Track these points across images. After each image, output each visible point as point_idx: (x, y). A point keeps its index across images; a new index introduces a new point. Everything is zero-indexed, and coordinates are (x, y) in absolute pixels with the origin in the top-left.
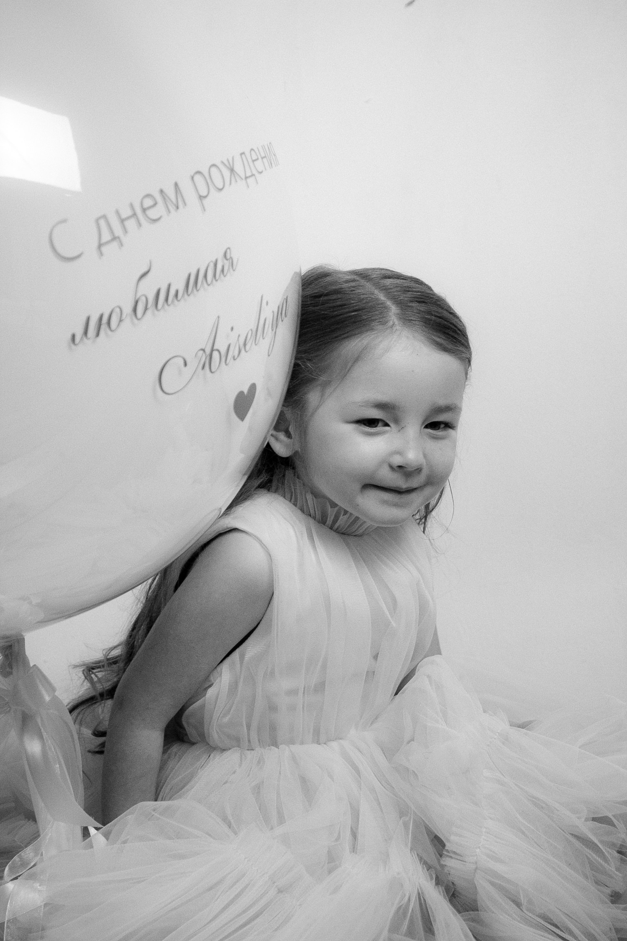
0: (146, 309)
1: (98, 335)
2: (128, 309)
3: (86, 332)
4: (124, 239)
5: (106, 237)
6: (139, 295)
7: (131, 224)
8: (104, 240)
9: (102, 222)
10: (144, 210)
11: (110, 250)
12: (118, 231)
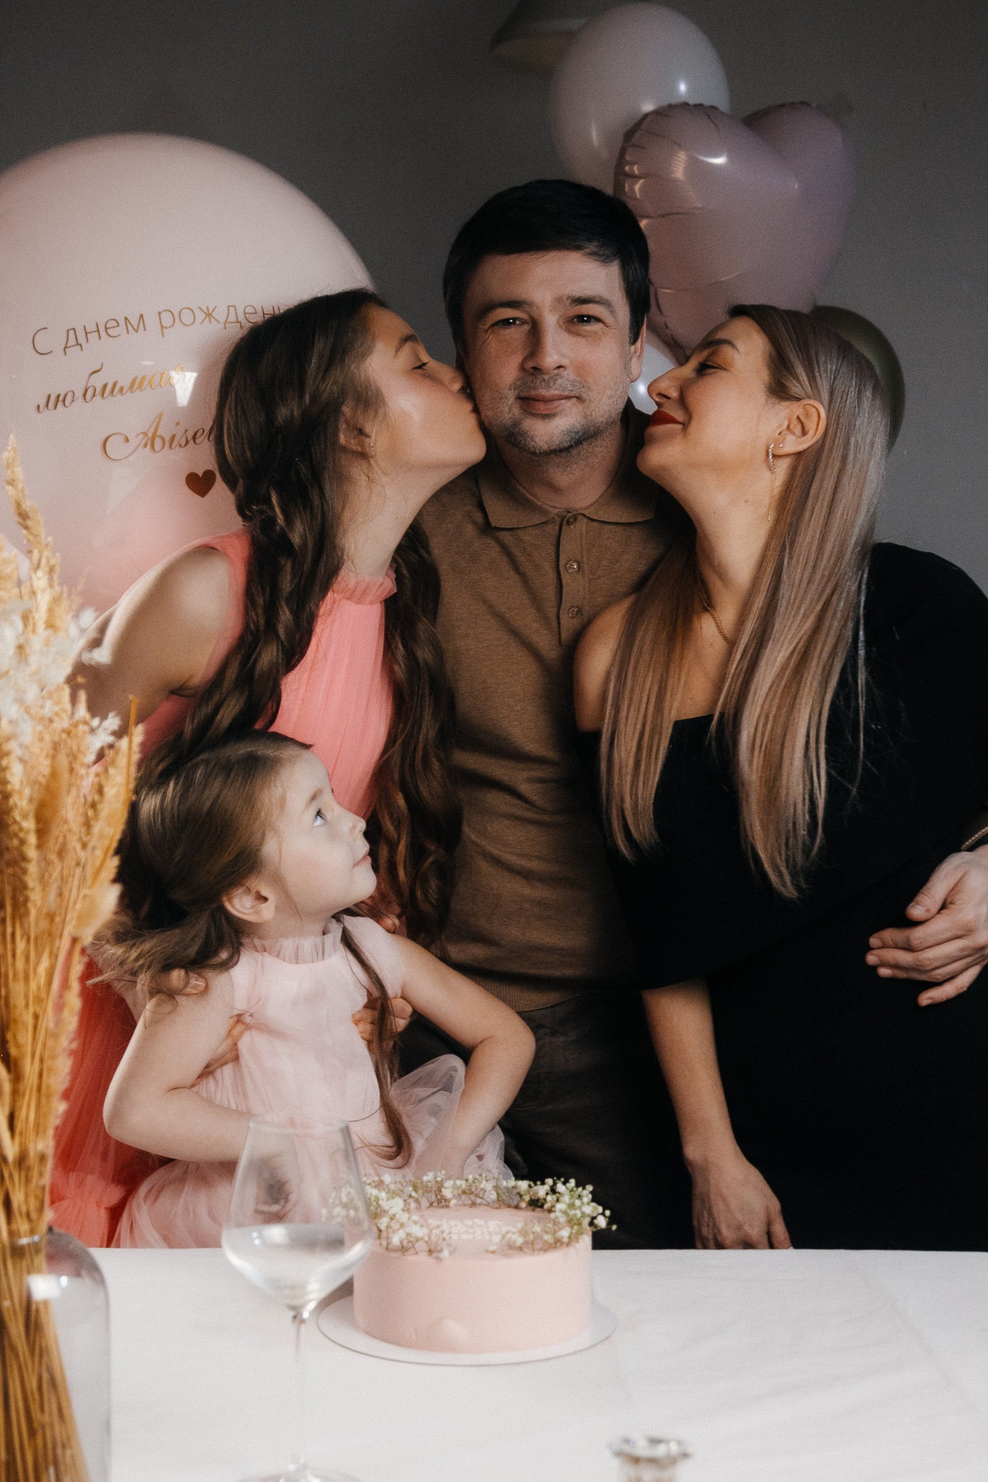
0: (94, 395)
1: (55, 408)
2: (79, 393)
3: (47, 405)
4: (84, 346)
5: (72, 341)
6: (89, 385)
7: (93, 337)
8: (69, 345)
9: (71, 333)
10: (106, 329)
11: (73, 351)
12: (82, 339)
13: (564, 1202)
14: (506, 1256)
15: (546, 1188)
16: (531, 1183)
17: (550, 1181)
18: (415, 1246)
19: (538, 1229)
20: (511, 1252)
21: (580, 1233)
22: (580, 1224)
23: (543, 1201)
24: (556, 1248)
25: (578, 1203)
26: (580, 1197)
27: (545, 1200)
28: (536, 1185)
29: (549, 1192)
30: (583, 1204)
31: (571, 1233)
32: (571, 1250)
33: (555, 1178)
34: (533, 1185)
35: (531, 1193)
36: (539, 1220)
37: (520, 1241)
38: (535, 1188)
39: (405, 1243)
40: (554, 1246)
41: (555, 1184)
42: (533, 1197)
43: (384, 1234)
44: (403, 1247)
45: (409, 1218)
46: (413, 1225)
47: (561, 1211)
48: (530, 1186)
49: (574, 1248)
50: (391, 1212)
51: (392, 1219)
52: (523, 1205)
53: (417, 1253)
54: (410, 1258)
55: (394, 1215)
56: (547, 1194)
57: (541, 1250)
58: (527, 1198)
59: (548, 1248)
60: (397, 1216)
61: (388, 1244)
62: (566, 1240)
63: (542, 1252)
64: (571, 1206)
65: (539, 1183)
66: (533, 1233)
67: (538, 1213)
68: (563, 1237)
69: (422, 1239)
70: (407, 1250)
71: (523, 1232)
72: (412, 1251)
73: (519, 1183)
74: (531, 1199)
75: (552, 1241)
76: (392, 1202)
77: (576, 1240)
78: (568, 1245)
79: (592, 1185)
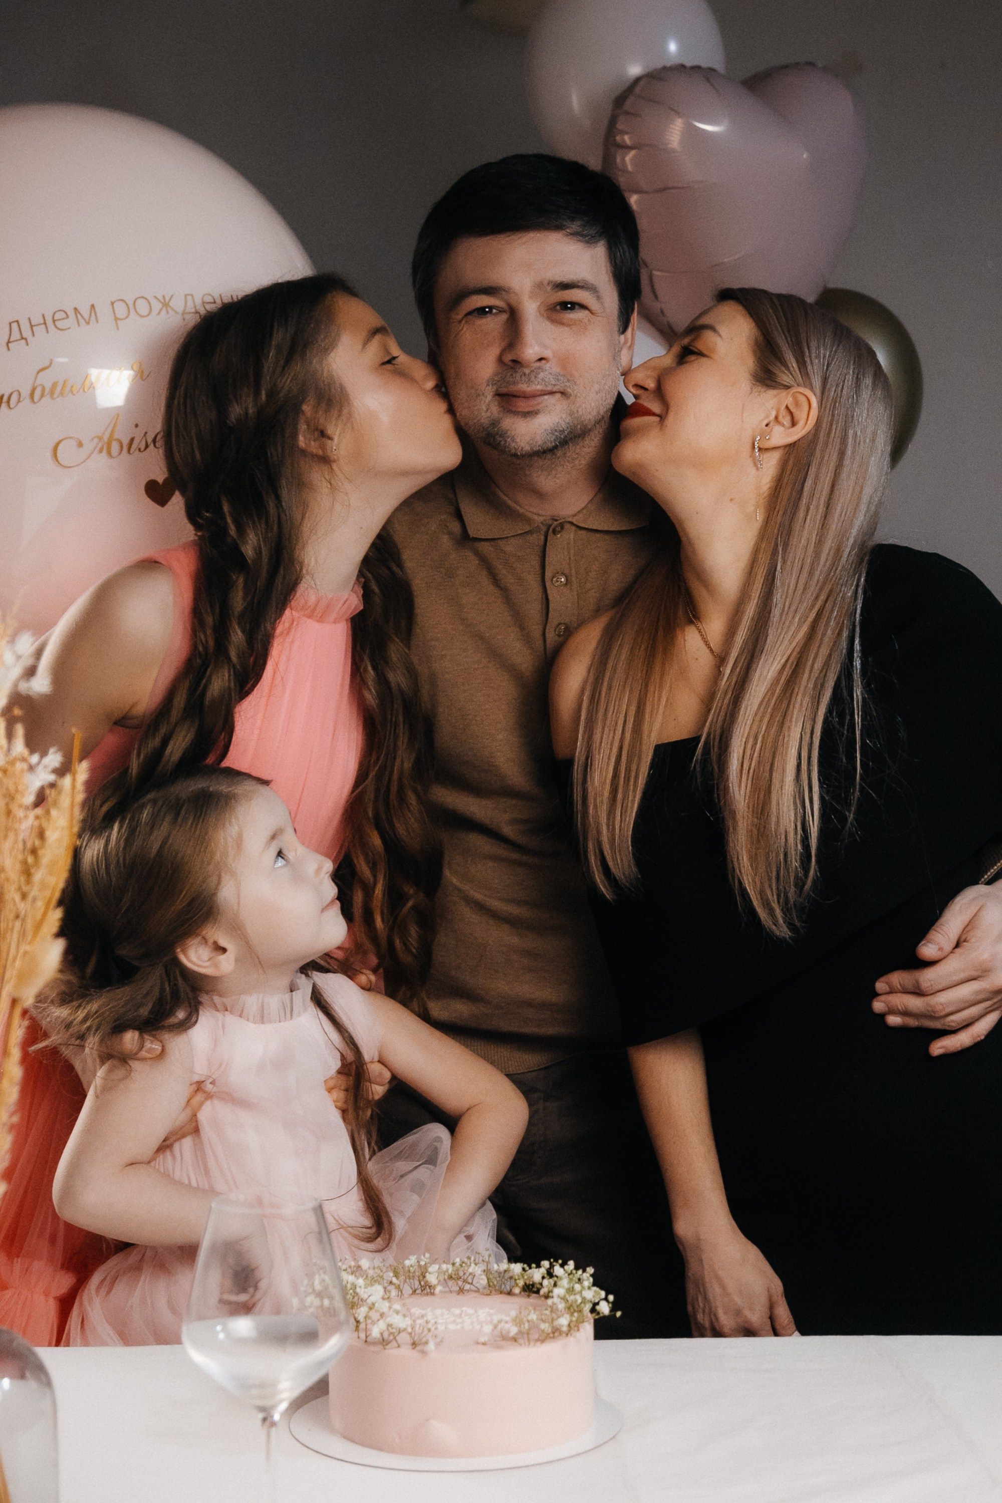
13: (563, 1287)
14: (500, 1347)
15: (543, 1271)
16: (525, 1266)
17: (546, 1264)
18: (397, 1338)
19: (533, 1316)
20: (503, 1343)
21: (580, 1321)
22: (580, 1311)
23: (539, 1286)
24: (554, 1337)
25: (577, 1287)
26: (579, 1280)
27: (541, 1284)
28: (530, 1268)
29: (546, 1276)
30: (583, 1288)
31: (571, 1321)
32: (571, 1339)
33: (552, 1260)
34: (527, 1268)
35: (526, 1277)
36: (535, 1307)
37: (514, 1330)
38: (530, 1271)
39: (386, 1335)
40: (552, 1335)
41: (552, 1266)
42: (528, 1282)
43: (362, 1326)
44: (383, 1340)
45: (390, 1308)
46: (395, 1315)
47: (559, 1296)
48: (524, 1269)
49: (575, 1337)
50: (370, 1301)
51: (371, 1309)
52: (517, 1290)
53: (399, 1346)
54: (392, 1351)
55: (373, 1304)
56: (543, 1278)
57: (537, 1340)
58: (521, 1283)
59: (544, 1338)
60: (376, 1305)
61: (367, 1337)
62: (565, 1329)
63: (538, 1343)
64: (571, 1291)
65: (534, 1265)
66: (528, 1321)
67: (533, 1299)
68: (562, 1326)
69: (405, 1330)
70: (388, 1342)
71: (518, 1321)
72: (394, 1344)
73: (513, 1266)
74: (526, 1284)
75: (550, 1330)
76: (370, 1290)
77: (576, 1329)
78: (567, 1335)
79: (593, 1267)
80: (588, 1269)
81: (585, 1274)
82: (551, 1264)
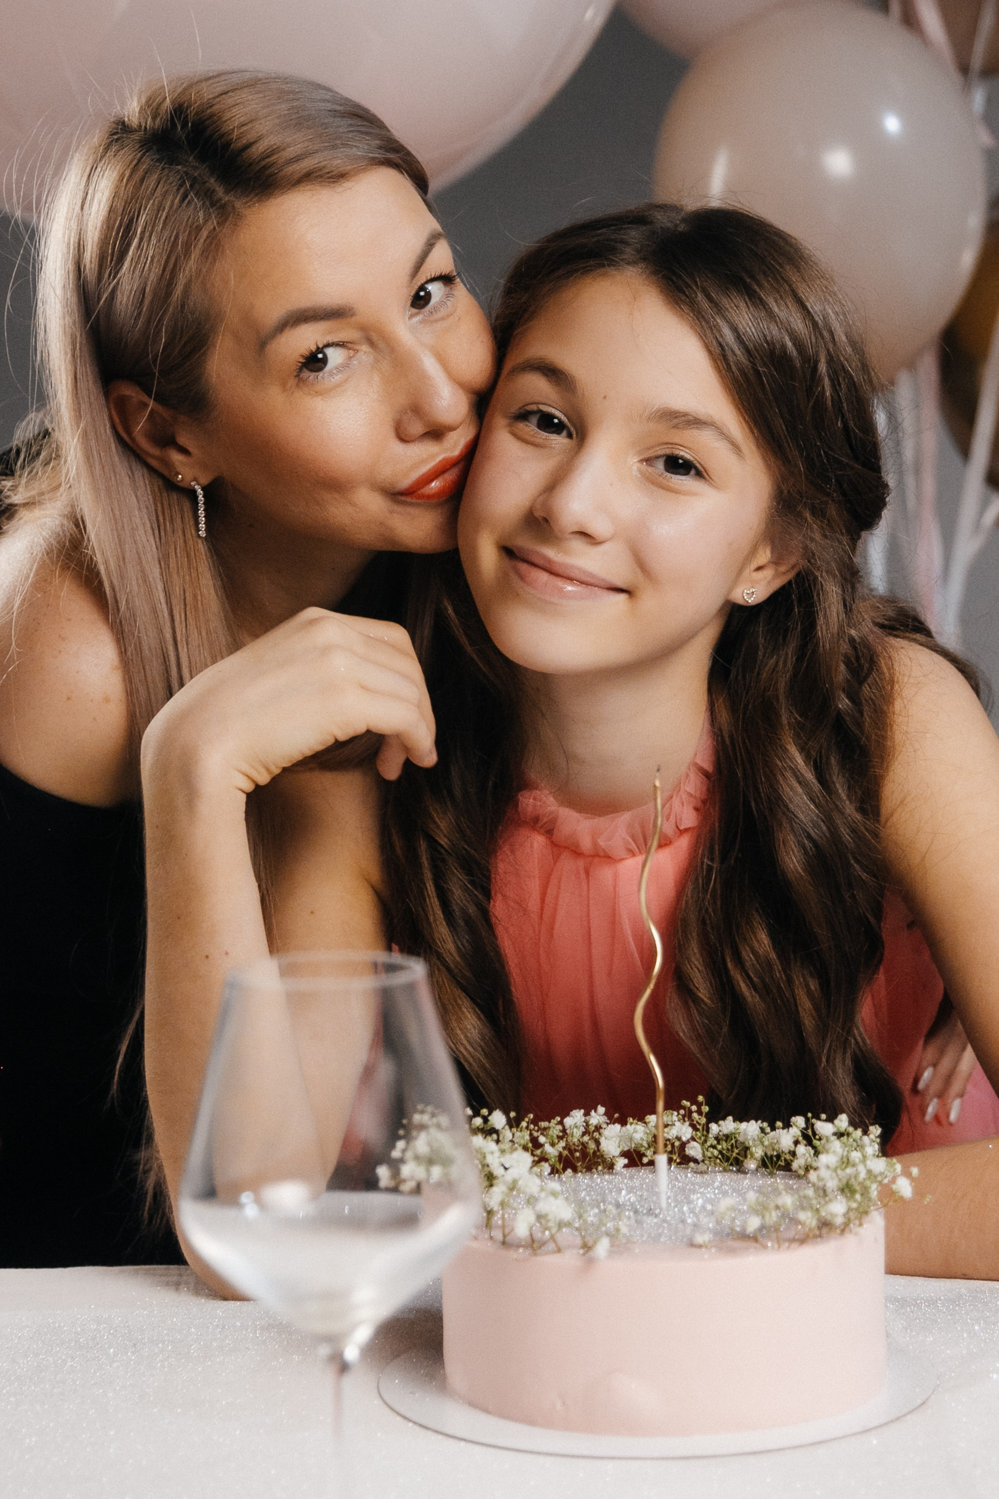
13: (833, 1155)
14: (731, 1251)
15: (795, 1132)
16: (765, 1125)
17: (799, 1121)
18: (556, 1237)
19: (788, 1201)
20: (737, 1244)
21: (865, 1210)
23: (788, 1157)
24: (820, 1236)
25: (856, 1155)
26: (860, 1147)
27: (793, 1154)
28: (773, 1128)
29: (801, 1139)
30: (864, 1157)
31: (850, 1209)
32: (849, 1240)
33: (810, 1115)
34: (768, 1130)
35: (766, 1143)
36: (789, 1189)
37: (754, 1223)
38: (773, 1133)
39: (538, 1235)
40: (817, 1233)
41: (809, 1125)
42: (769, 1153)
43: (497, 1219)
44: (533, 1241)
46: (552, 1199)
47: (825, 1170)
48: (762, 1130)
49: (856, 1234)
52: (751, 1165)
53: (559, 1250)
54: (548, 1260)
55: (515, 1182)
56: (796, 1143)
57: (792, 1240)
58: (758, 1152)
59: (804, 1237)
60: (520, 1182)
61: (504, 1236)
62: (839, 1221)
63: (794, 1246)
64: (846, 1162)
65: (779, 1124)
66: (777, 1207)
68: (834, 1215)
69: (568, 1224)
70: (543, 1244)
71: (760, 1209)
72: (551, 1246)
73: (744, 1125)
74: (766, 1154)
75: (814, 1223)
76: (508, 1160)
77: (857, 1222)
78: (843, 1231)
79: (880, 1126)
80: (871, 1128)
81: (865, 1138)
82: (807, 1121)
